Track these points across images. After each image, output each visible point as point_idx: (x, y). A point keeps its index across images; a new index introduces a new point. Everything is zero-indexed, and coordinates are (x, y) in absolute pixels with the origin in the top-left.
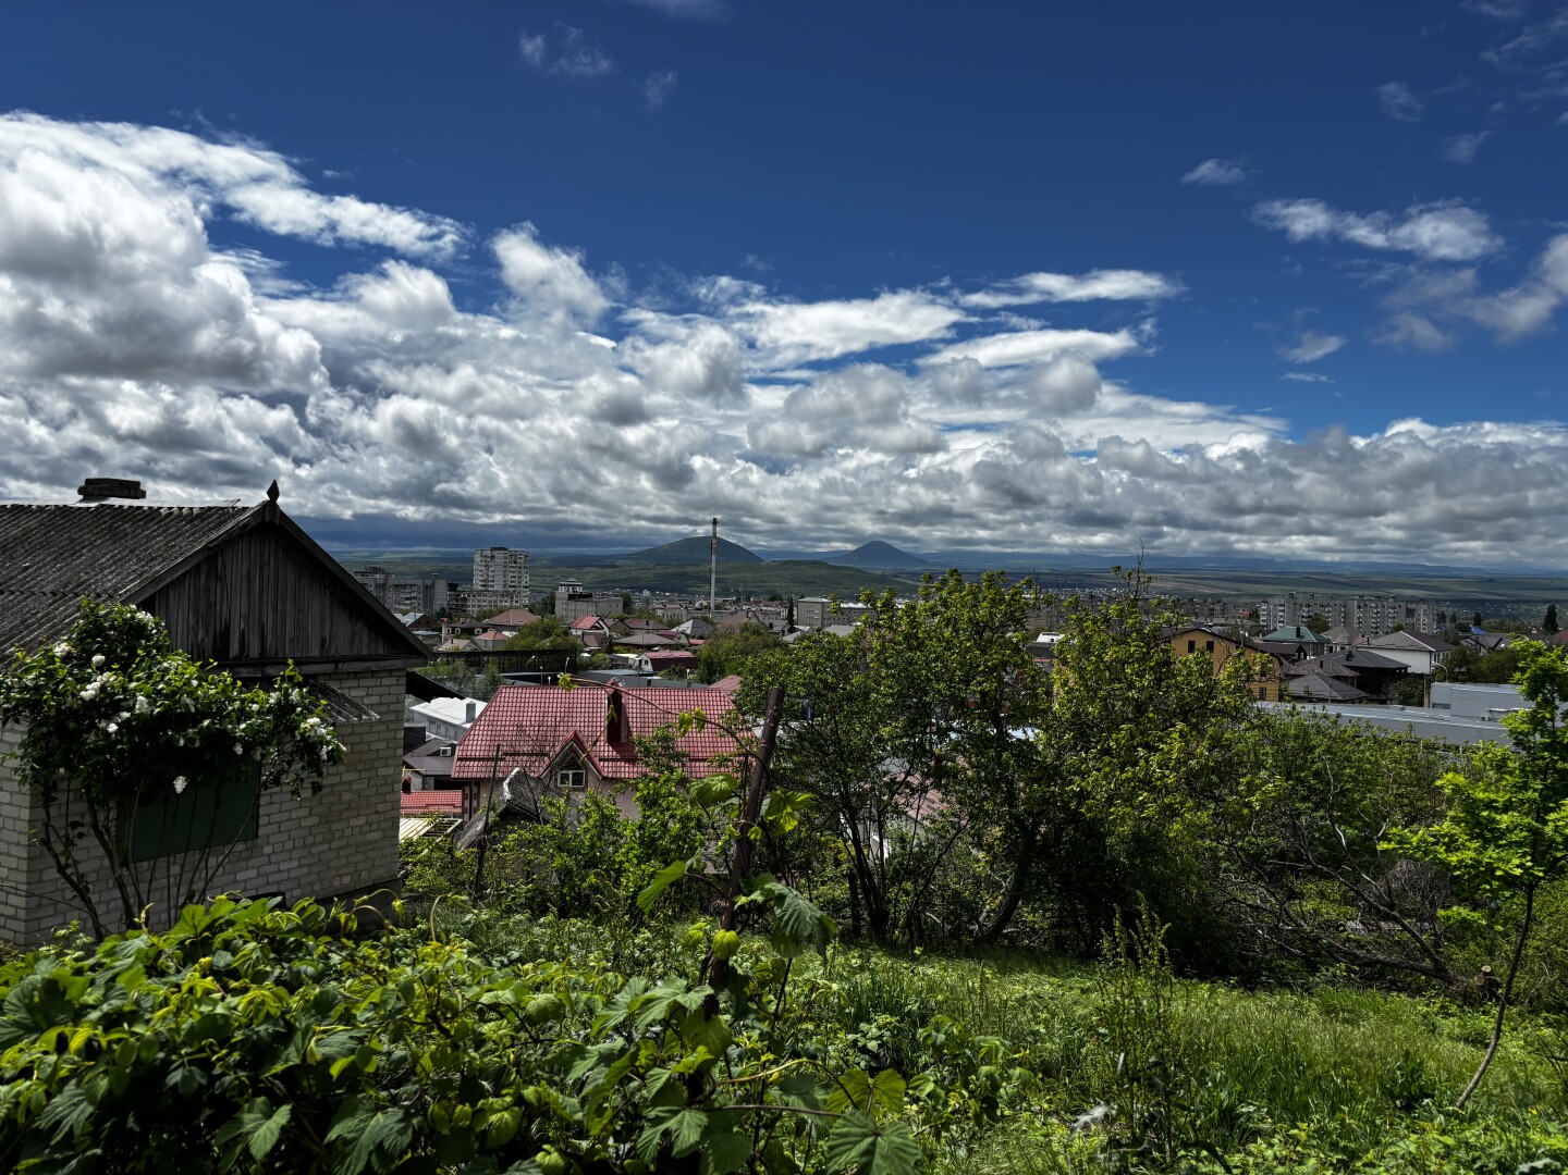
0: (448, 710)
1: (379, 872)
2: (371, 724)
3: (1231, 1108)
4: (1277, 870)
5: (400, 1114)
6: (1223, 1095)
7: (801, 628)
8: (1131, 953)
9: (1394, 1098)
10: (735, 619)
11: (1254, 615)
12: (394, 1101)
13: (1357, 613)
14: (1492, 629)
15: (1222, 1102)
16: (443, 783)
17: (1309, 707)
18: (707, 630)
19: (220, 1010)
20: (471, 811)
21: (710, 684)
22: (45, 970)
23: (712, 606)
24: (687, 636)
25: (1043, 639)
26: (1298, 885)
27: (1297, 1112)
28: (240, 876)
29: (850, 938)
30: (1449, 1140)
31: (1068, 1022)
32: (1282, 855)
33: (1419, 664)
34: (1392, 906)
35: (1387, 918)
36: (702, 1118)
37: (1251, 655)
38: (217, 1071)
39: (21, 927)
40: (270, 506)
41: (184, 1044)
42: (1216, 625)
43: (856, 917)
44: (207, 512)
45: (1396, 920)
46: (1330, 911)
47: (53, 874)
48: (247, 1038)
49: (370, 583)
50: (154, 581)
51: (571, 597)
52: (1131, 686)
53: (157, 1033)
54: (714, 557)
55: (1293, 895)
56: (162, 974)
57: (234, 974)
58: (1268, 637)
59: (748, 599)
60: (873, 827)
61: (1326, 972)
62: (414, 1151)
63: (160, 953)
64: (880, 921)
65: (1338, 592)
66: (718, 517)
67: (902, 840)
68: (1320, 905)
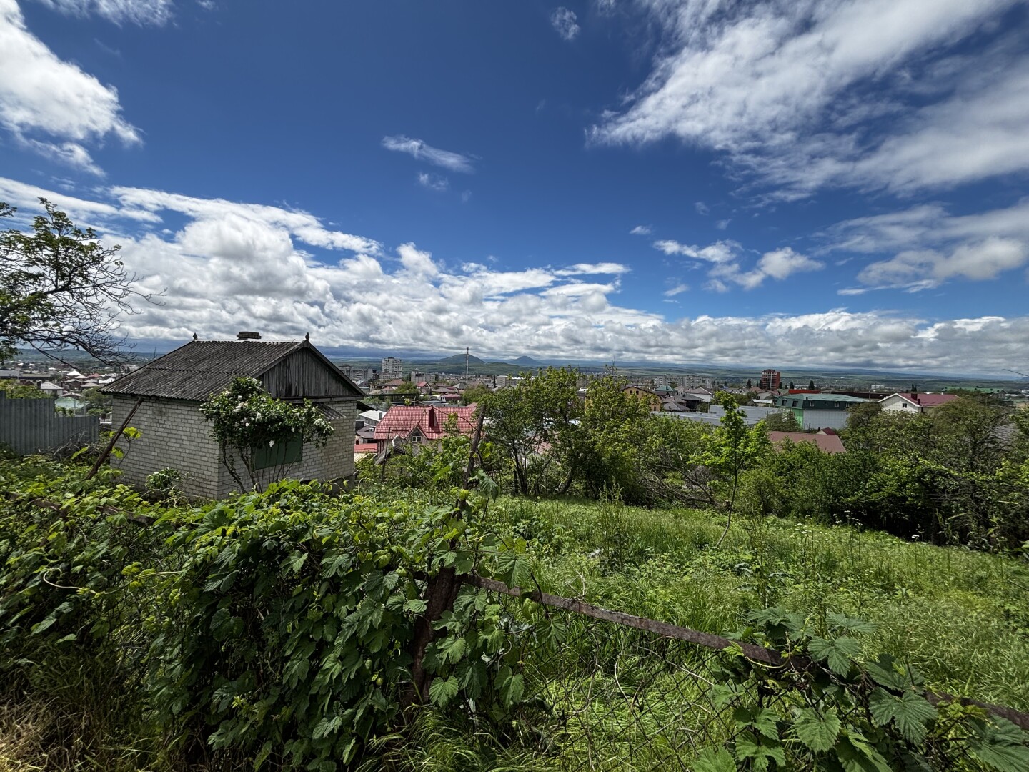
0: (372, 415)
1: (346, 473)
2: (344, 420)
3: (643, 549)
4: (660, 469)
5: (348, 556)
6: (640, 545)
7: (498, 386)
8: (609, 497)
9: (696, 544)
10: (475, 383)
11: (652, 382)
12: (346, 552)
13: (686, 381)
14: (730, 387)
15: (639, 547)
16: (371, 441)
17: (670, 413)
18: (465, 387)
19: (282, 520)
20: (381, 451)
21: (466, 406)
22: (220, 506)
23: (467, 378)
24: (458, 389)
25: (581, 390)
26: (666, 473)
27: (665, 550)
28: (296, 475)
29: (515, 493)
30: (714, 558)
31: (589, 522)
32: (661, 464)
33: (707, 398)
34: (697, 480)
35: (695, 484)
36: (455, 554)
37: (650, 395)
38: (282, 541)
39: (216, 493)
40: (307, 341)
41: (269, 532)
42: (639, 385)
43: (517, 486)
44: (283, 344)
45: (698, 485)
46: (677, 482)
47: (228, 474)
48: (292, 530)
49: (345, 370)
50: (264, 368)
51: (417, 375)
52: (610, 406)
53: (259, 528)
54: (467, 361)
55: (664, 477)
56: (262, 507)
57: (288, 507)
58: (657, 389)
59: (480, 376)
60: (523, 456)
61: (675, 503)
62: (353, 569)
63: (261, 500)
64: (525, 487)
65: (680, 374)
66: (470, 347)
67: (533, 459)
68: (673, 480)
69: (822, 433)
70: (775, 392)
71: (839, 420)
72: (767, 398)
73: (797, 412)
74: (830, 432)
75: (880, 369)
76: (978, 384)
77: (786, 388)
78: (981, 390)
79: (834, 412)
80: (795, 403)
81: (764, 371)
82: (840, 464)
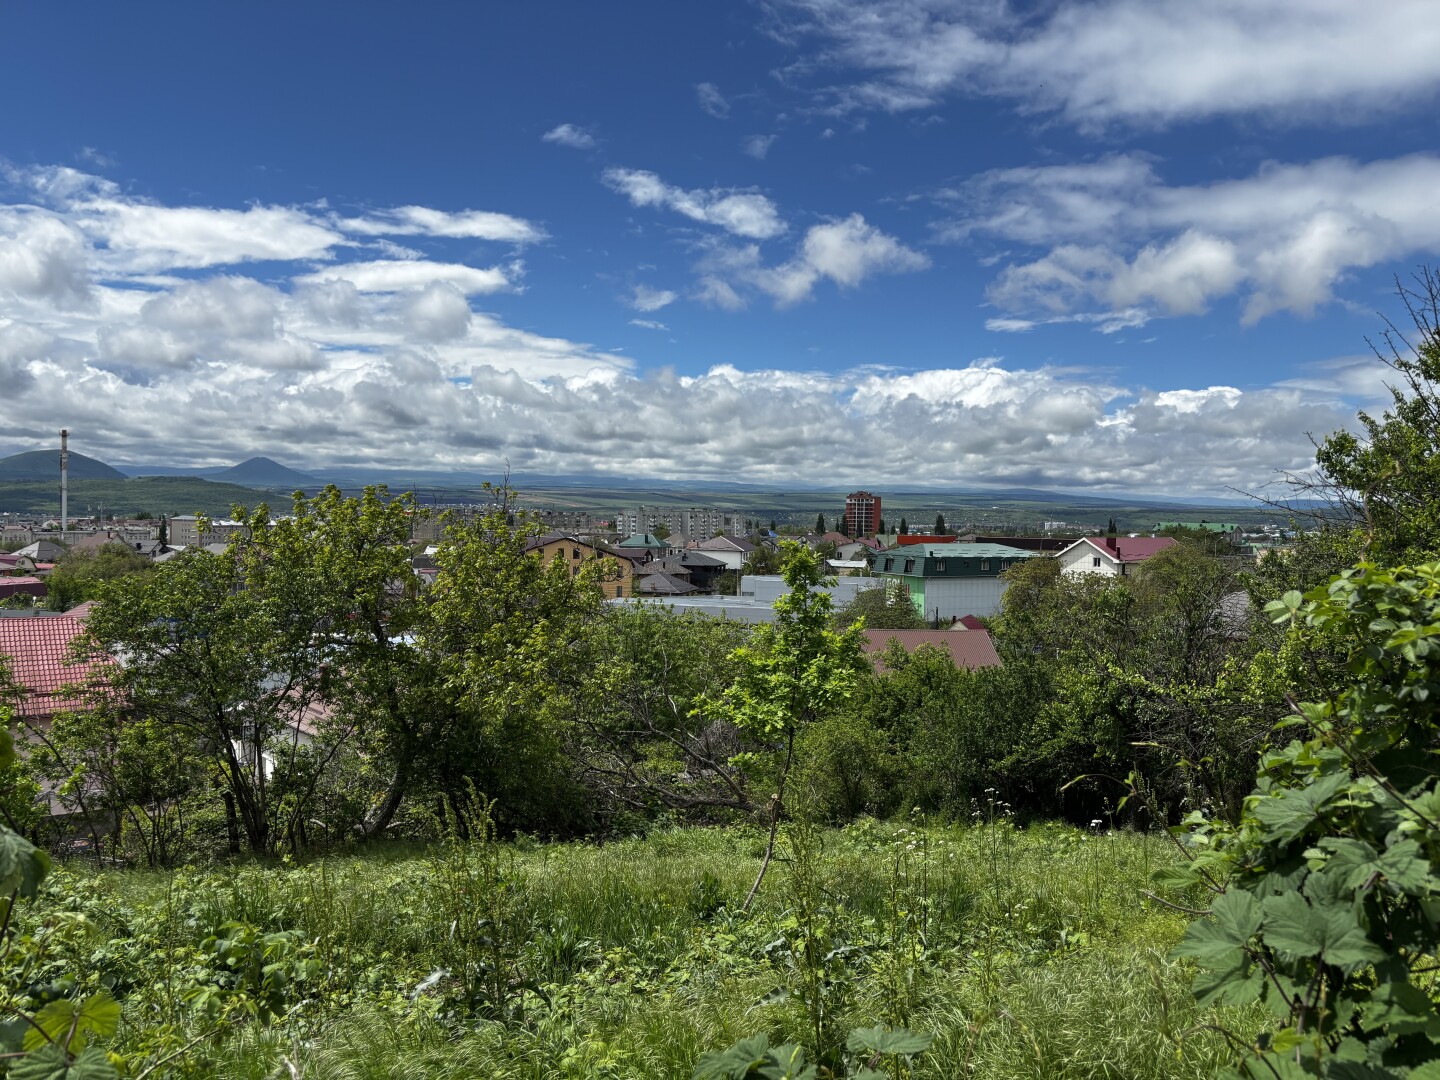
4: (629, 738)
6: (564, 937)
7: (176, 547)
9: (698, 911)
10: (93, 540)
11: (613, 525)
13: (690, 523)
15: (562, 943)
17: (650, 600)
18: (57, 553)
21: (63, 611)
23: (64, 526)
24: (33, 561)
26: (642, 749)
29: (229, 856)
30: (734, 937)
32: (631, 726)
33: (734, 561)
34: (709, 756)
35: (707, 766)
37: (606, 559)
42: (582, 534)
43: (235, 836)
45: (711, 767)
46: (665, 767)
52: (500, 591)
54: (64, 473)
55: (638, 758)
58: (623, 544)
59: (109, 518)
61: (661, 818)
64: (260, 836)
65: (676, 505)
66: (68, 429)
67: (284, 753)
68: (660, 763)
69: (959, 626)
70: (871, 543)
71: (988, 598)
72: (856, 557)
73: (913, 585)
74: (972, 623)
75: (1055, 489)
76: (1205, 517)
77: (893, 532)
78: (1209, 526)
79: (980, 582)
80: (909, 565)
81: (851, 496)
82: (990, 691)
